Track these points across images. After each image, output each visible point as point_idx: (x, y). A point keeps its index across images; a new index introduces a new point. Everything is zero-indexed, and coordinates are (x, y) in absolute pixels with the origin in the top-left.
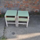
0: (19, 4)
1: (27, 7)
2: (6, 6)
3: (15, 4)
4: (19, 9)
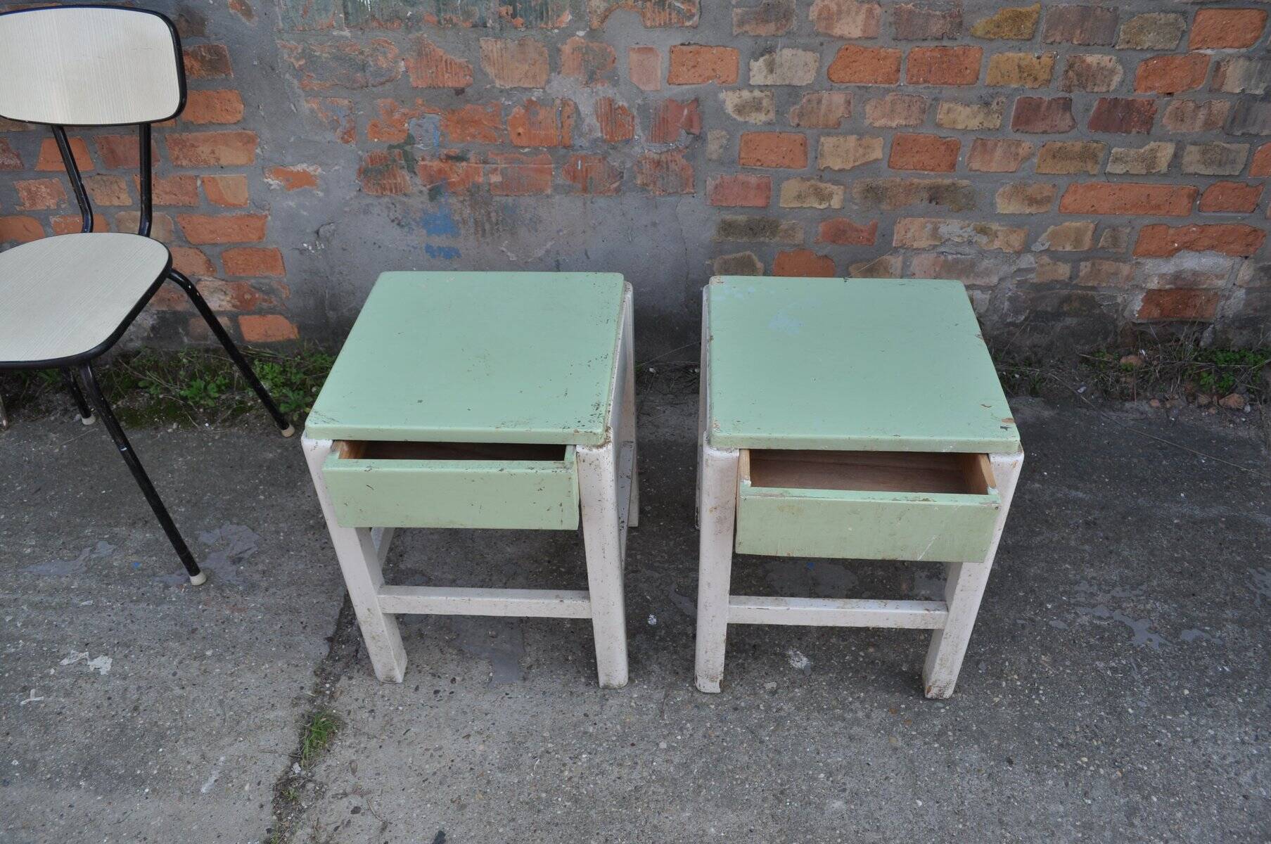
0: (730, 100)
1: (936, 195)
2: (403, 154)
3: (611, 114)
4: (727, 228)
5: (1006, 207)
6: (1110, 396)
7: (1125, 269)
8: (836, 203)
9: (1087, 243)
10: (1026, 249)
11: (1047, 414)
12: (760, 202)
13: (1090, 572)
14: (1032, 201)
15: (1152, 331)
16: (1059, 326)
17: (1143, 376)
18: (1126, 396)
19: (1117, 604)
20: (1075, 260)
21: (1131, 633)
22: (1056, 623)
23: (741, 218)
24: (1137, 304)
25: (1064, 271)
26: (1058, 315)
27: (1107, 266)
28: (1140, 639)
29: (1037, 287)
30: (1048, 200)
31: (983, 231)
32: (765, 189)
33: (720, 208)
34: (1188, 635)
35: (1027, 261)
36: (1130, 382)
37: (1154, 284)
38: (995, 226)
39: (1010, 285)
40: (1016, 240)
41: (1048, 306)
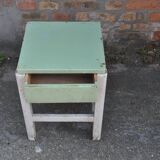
1: (87, 5)
5: (109, 8)
6: (145, 63)
7: (147, 26)
8: (57, 8)
9: (134, 18)
10: (116, 20)
11: (125, 69)
12: (33, 8)
13: (129, 118)
14: (116, 6)
15: (157, 44)
16: (129, 43)
17: (154, 57)
18: (149, 63)
19: (136, 128)
20: (132, 23)
21: (139, 138)
22: (117, 135)
23: (28, 13)
24: (152, 36)
25: (128, 27)
26: (128, 39)
27: (142, 25)
28: (141, 140)
29: (121, 32)
30: (120, 6)
31: (102, 15)
32: (34, 4)
33: (22, 10)
34: (156, 138)
35: (117, 24)
36: (150, 58)
37: (156, 30)
38: (106, 14)
39: (113, 31)
40: (113, 18)
41: (125, 37)
